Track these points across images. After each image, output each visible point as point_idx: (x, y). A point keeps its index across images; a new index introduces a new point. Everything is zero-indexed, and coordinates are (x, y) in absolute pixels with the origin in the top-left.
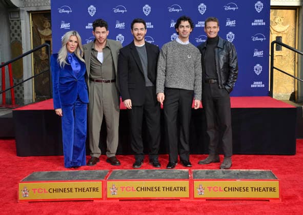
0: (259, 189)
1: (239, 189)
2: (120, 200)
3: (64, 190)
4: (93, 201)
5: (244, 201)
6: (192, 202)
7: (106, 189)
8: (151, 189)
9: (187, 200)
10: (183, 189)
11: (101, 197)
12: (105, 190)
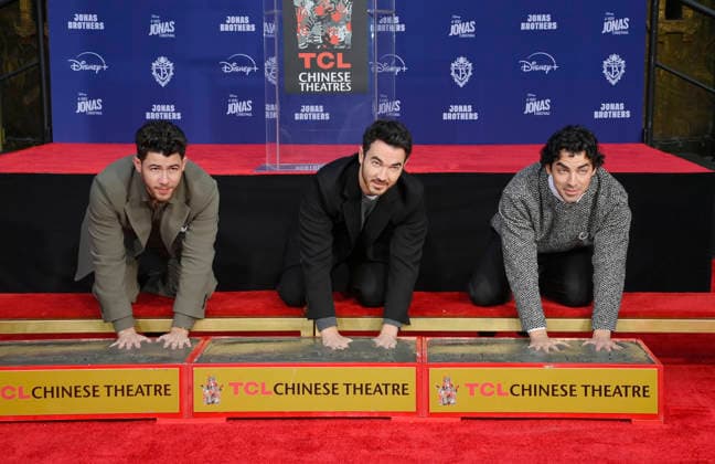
0: (603, 391)
1: (551, 391)
2: (228, 419)
3: (74, 392)
4: (155, 419)
5: (564, 422)
6: (424, 424)
7: (191, 388)
8: (314, 389)
9: (412, 420)
10: (400, 389)
11: (177, 410)
12: (186, 390)
